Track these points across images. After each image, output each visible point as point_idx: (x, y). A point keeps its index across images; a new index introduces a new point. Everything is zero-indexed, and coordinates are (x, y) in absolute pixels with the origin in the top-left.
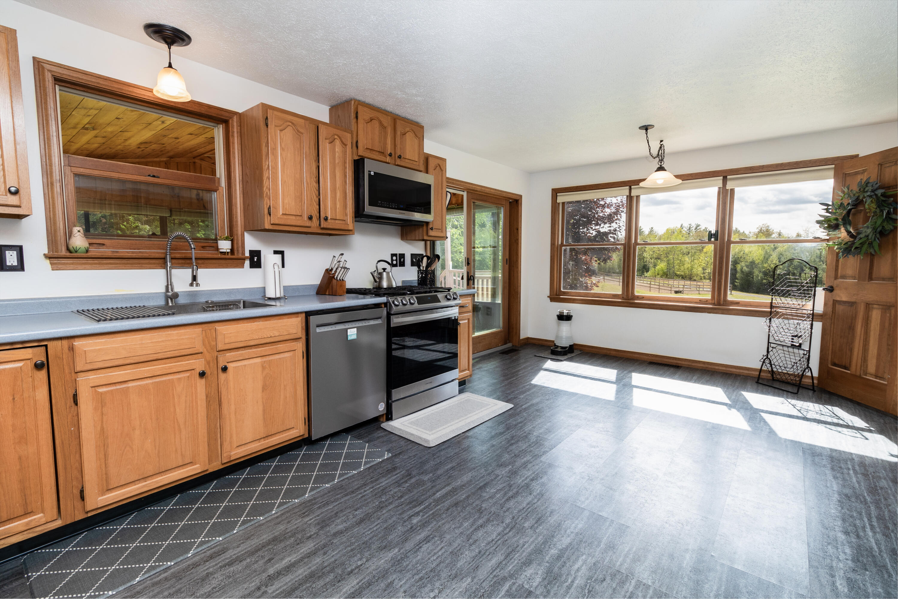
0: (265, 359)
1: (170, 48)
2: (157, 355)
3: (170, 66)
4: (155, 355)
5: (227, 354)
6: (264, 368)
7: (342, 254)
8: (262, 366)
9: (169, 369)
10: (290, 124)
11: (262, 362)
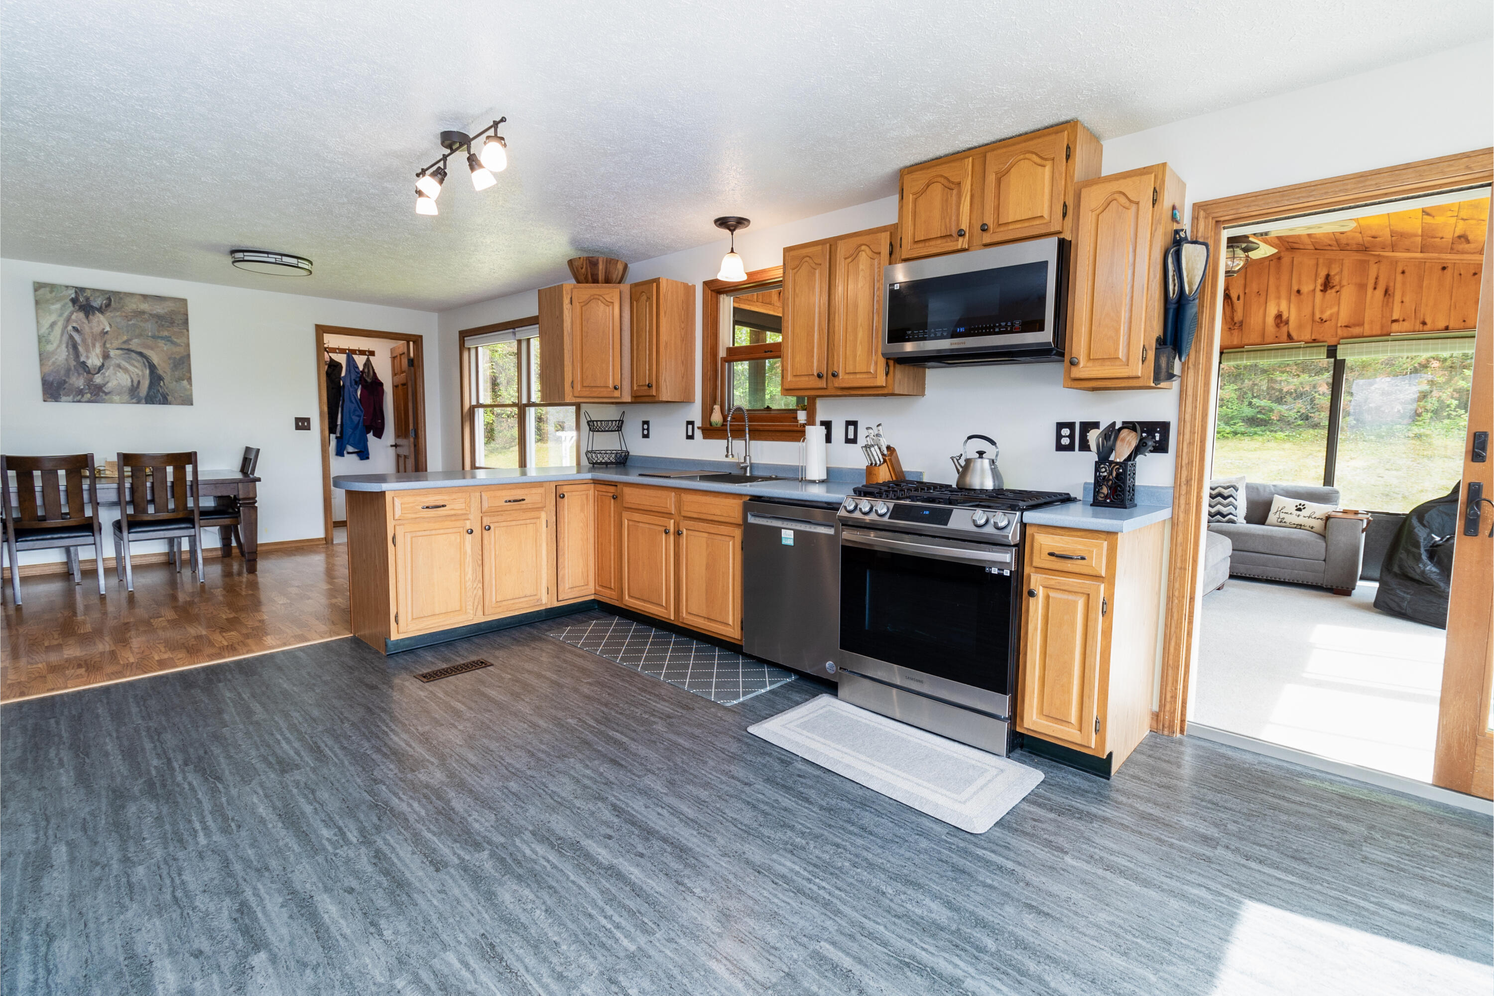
3: (732, 251)
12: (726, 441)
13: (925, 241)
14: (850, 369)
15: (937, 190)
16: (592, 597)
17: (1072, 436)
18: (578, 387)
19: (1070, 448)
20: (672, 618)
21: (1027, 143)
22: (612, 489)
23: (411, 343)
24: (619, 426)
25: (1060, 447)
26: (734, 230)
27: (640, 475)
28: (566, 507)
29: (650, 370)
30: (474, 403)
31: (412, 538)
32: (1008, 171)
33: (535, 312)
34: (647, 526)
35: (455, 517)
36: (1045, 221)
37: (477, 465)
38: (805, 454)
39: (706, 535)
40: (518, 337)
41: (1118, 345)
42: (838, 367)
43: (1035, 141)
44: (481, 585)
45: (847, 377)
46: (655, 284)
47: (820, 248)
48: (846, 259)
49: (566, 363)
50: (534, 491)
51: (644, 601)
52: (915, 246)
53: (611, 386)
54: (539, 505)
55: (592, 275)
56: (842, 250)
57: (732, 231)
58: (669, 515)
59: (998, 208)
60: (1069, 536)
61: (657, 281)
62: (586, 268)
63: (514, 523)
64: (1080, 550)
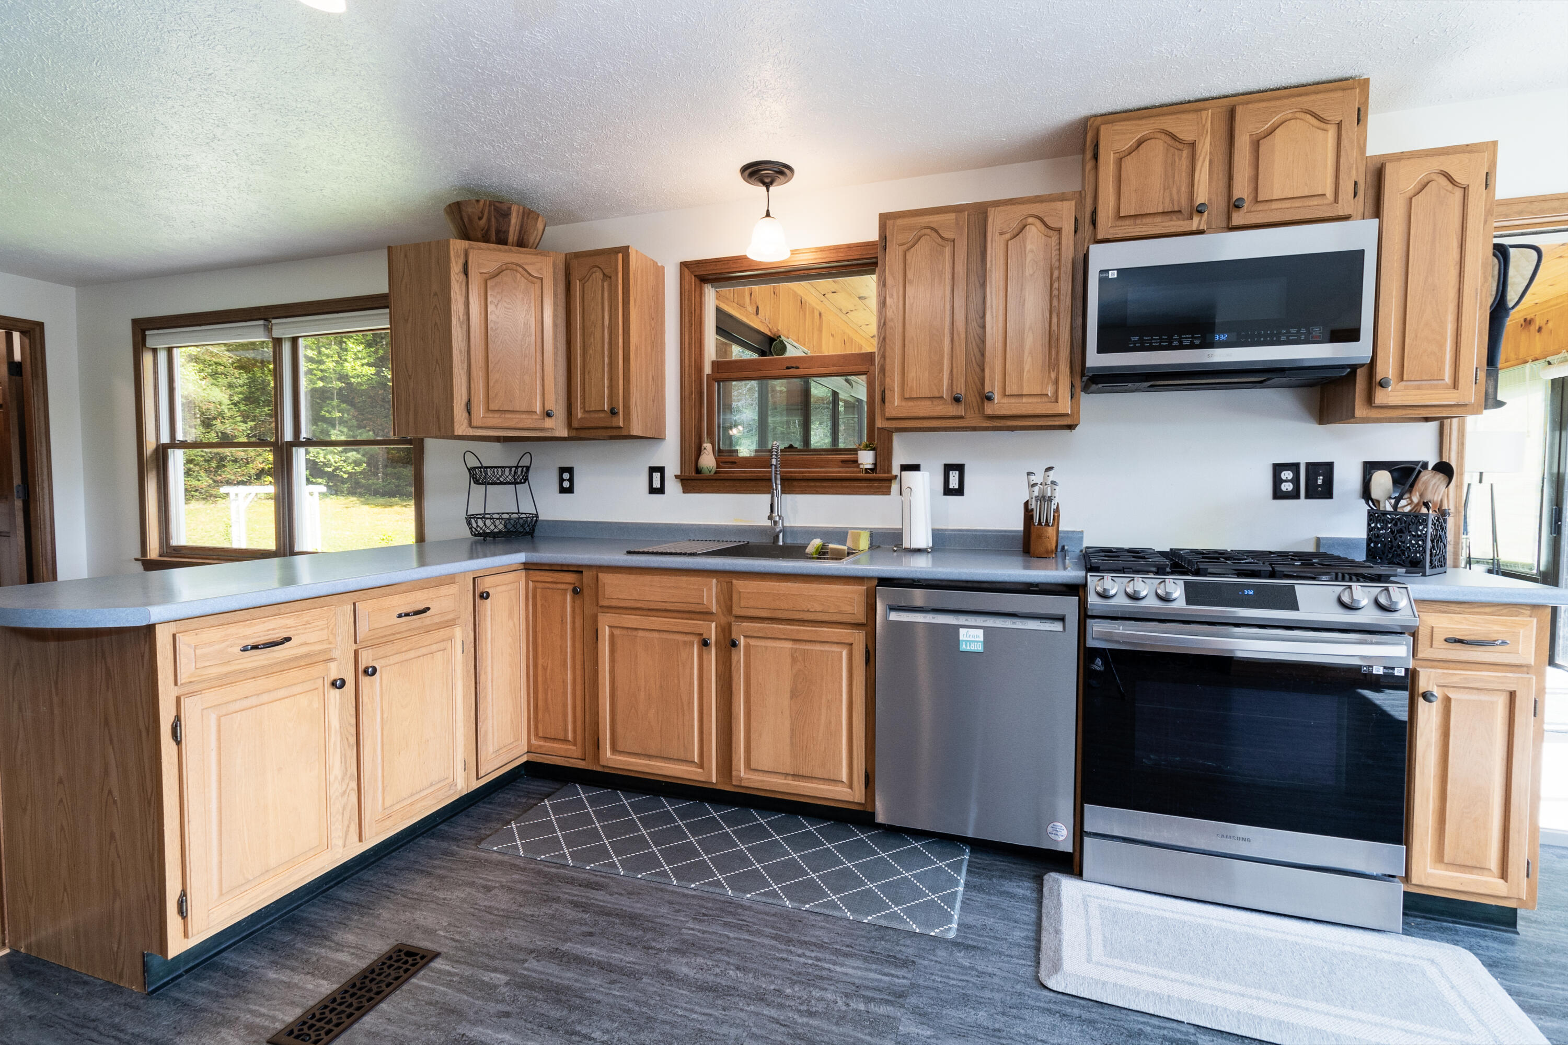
0: (797, 646)
1: (768, 191)
2: (666, 604)
4: (663, 604)
5: (744, 624)
6: (794, 660)
7: (1050, 469)
8: (792, 656)
9: (674, 625)
10: (928, 231)
11: (792, 648)
12: (769, 496)
13: (1135, 216)
14: (1012, 389)
15: (1157, 150)
16: (524, 759)
17: (1296, 481)
18: (479, 411)
19: (1295, 495)
20: (714, 781)
21: (1300, 99)
22: (570, 578)
23: (16, 336)
24: (520, 476)
25: (1278, 494)
26: (771, 183)
27: (629, 552)
28: (489, 613)
29: (611, 387)
30: (165, 439)
31: (219, 719)
32: (1271, 132)
33: (380, 286)
34: (656, 635)
35: (309, 660)
36: (1326, 202)
37: (297, 549)
38: (905, 512)
39: (788, 645)
40: (276, 333)
41: (1443, 362)
42: (993, 386)
43: (1313, 97)
44: (354, 785)
45: (1005, 400)
46: (620, 255)
47: (952, 216)
48: (1001, 234)
49: (455, 370)
50: (444, 590)
51: (649, 757)
52: (1119, 223)
53: (538, 410)
54: (451, 616)
55: (498, 232)
56: (996, 222)
57: (768, 186)
58: (706, 615)
59: (1255, 179)
60: (1470, 613)
61: (625, 250)
62: (489, 220)
63: (412, 654)
64: (1498, 632)
